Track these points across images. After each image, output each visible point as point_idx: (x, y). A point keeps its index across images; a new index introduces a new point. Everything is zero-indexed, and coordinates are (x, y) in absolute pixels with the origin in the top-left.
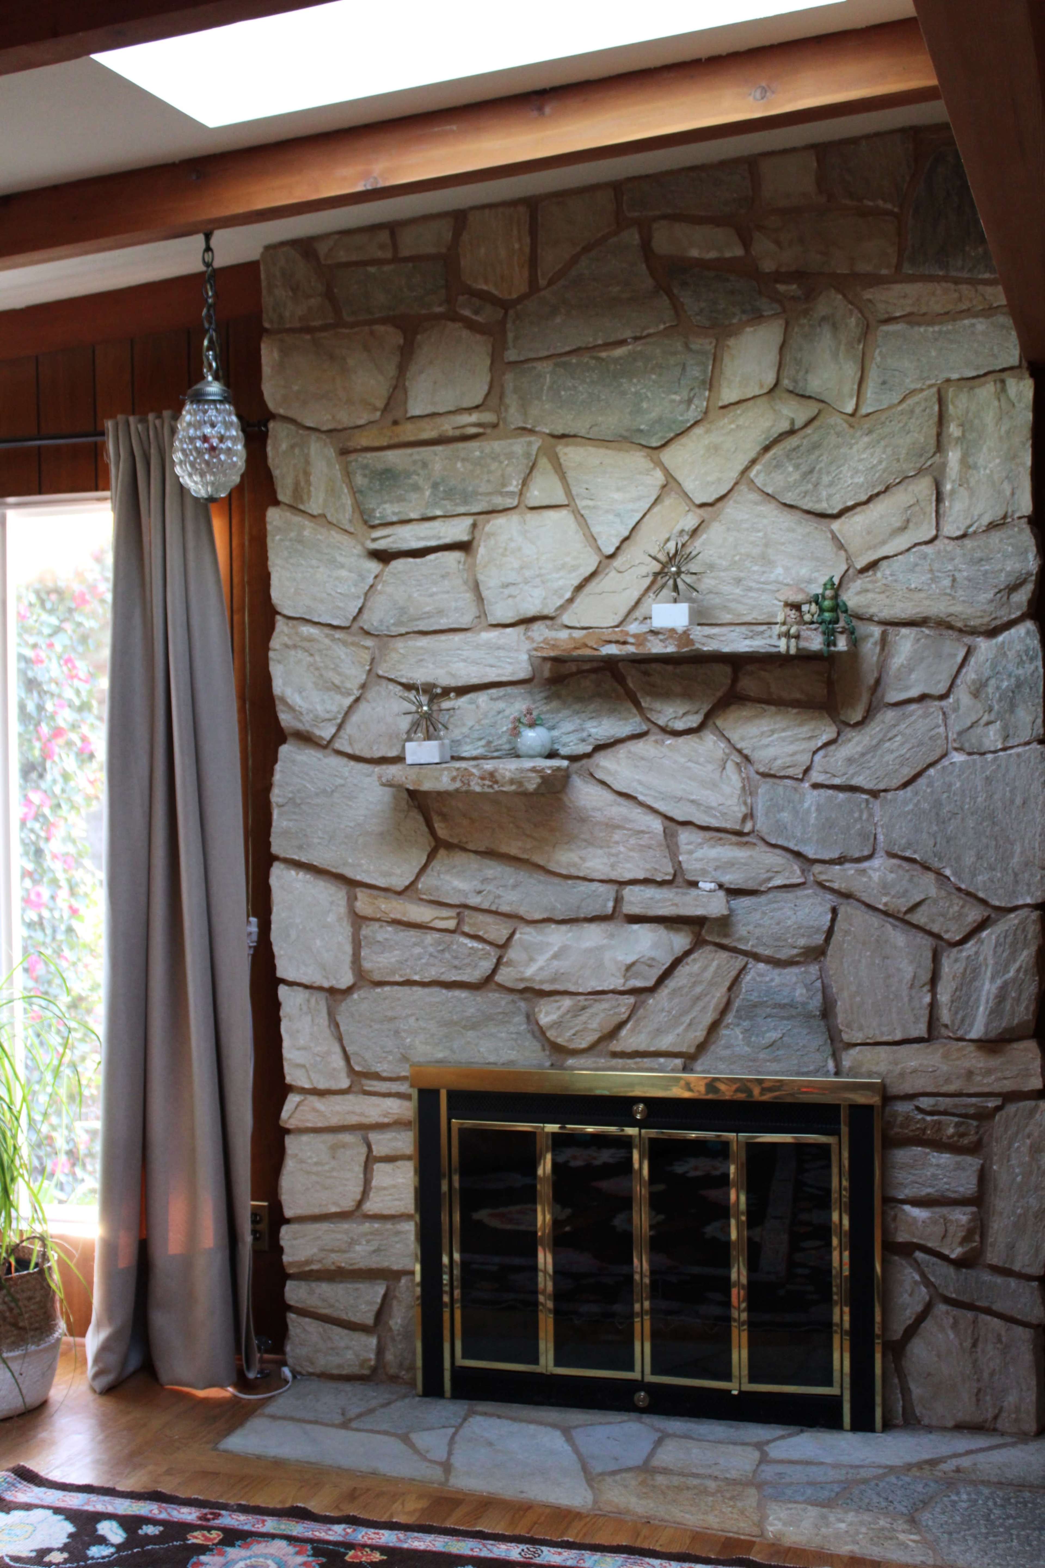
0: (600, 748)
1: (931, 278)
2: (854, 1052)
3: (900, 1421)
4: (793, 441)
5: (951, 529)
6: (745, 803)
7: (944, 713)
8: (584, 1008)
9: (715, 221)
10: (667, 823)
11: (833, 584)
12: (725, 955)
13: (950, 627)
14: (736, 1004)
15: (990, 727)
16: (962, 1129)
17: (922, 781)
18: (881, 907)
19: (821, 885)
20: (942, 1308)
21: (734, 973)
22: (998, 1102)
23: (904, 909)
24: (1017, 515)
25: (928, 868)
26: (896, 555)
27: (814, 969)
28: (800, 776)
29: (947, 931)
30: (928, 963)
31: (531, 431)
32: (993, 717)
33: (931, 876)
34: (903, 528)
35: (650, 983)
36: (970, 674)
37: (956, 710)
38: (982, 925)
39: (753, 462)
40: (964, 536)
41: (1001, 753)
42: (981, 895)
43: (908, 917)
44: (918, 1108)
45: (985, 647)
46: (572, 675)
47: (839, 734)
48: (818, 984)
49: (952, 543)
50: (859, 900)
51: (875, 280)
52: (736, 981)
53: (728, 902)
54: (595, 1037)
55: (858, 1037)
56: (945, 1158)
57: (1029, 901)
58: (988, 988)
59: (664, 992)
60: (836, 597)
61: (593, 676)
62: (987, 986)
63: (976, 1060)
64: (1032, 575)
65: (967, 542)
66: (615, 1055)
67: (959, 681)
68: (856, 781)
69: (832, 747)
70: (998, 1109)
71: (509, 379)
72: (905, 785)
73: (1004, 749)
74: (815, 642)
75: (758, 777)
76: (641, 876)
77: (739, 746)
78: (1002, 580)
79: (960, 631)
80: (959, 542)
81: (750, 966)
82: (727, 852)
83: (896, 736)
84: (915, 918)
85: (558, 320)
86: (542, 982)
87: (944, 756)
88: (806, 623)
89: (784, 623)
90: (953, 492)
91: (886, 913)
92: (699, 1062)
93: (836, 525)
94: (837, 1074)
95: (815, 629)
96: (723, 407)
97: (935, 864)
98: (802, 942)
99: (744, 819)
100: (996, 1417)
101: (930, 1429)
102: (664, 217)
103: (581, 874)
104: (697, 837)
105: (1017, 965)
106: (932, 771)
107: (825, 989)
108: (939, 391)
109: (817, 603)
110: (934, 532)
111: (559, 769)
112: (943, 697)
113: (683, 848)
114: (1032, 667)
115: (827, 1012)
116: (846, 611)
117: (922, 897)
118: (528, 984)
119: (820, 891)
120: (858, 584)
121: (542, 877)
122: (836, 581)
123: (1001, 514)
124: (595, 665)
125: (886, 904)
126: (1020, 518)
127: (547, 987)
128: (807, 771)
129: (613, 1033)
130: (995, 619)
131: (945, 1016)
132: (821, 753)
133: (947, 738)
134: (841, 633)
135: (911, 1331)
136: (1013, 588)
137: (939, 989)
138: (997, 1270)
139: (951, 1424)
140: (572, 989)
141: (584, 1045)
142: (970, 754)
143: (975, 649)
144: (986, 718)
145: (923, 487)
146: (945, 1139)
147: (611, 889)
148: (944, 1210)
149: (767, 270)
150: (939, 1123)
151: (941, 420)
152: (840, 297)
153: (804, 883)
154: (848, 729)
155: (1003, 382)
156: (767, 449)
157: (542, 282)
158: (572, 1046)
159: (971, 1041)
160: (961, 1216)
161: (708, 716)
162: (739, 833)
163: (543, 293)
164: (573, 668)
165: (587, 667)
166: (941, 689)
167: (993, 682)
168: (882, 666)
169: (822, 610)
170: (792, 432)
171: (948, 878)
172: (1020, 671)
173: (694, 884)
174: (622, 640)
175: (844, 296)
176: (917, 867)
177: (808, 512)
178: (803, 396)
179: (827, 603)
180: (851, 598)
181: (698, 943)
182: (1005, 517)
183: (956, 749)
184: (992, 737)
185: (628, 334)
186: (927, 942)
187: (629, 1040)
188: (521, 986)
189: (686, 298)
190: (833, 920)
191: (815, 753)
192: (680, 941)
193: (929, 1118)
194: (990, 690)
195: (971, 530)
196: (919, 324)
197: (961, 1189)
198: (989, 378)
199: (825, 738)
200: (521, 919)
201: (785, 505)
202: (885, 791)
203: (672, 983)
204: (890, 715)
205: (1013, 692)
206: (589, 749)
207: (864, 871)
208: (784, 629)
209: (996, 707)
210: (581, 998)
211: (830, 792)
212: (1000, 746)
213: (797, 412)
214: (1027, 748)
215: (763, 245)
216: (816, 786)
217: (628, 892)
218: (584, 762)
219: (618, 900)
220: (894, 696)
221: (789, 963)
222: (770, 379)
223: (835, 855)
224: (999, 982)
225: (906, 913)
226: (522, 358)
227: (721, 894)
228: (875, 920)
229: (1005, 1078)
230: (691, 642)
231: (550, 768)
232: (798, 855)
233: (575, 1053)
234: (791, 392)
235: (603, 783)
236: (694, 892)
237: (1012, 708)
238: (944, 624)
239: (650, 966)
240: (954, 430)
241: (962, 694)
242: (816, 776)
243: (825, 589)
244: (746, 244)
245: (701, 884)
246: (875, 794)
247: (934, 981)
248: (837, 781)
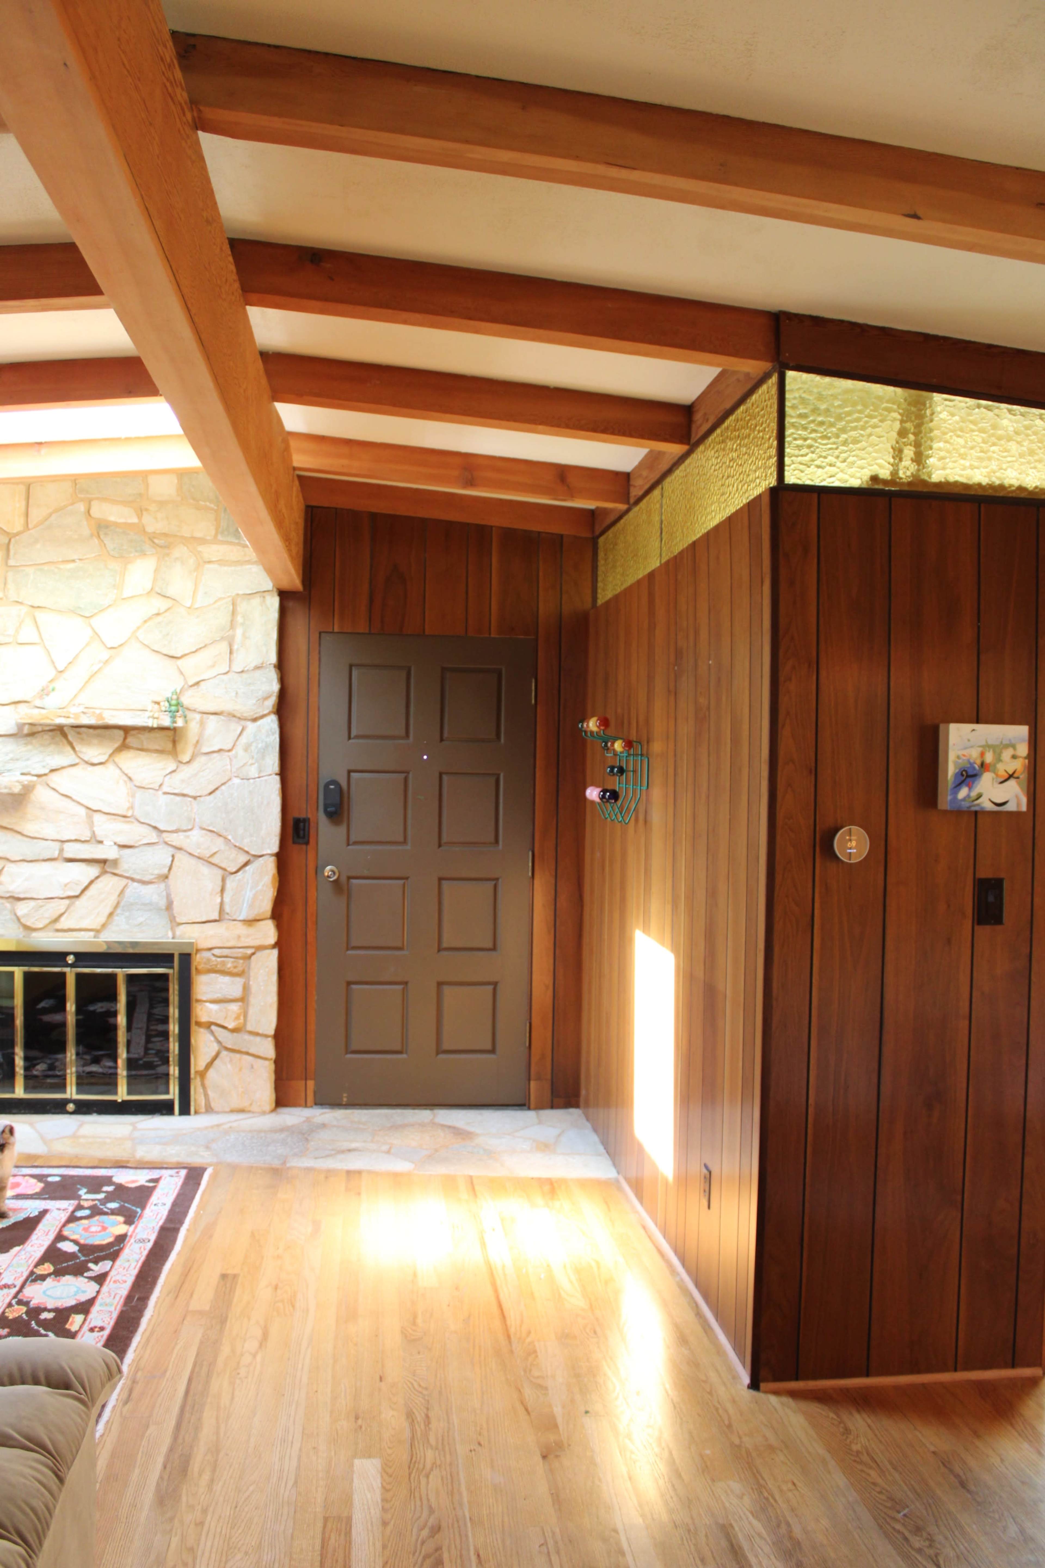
0: (52, 771)
1: (230, 543)
2: (182, 927)
3: (203, 1110)
4: (160, 619)
5: (237, 667)
6: (129, 802)
7: (230, 759)
8: (41, 907)
9: (125, 503)
10: (88, 811)
11: (176, 693)
12: (116, 878)
13: (234, 716)
14: (122, 904)
15: (253, 766)
16: (235, 964)
17: (218, 792)
18: (196, 854)
19: (166, 843)
20: (224, 1053)
21: (121, 888)
22: (252, 951)
23: (208, 856)
24: (268, 663)
25: (220, 836)
26: (208, 679)
27: (162, 886)
28: (157, 788)
29: (229, 867)
30: (220, 883)
31: (21, 603)
32: (253, 761)
33: (221, 839)
34: (213, 666)
35: (77, 893)
36: (243, 740)
37: (236, 757)
38: (246, 864)
39: (138, 628)
40: (242, 672)
41: (257, 779)
42: (246, 849)
43: (210, 860)
44: (214, 955)
45: (251, 727)
46: (38, 732)
47: (177, 767)
48: (164, 893)
49: (237, 675)
50: (186, 851)
51: (202, 541)
52: (122, 892)
53: (119, 851)
54: (47, 921)
55: (184, 920)
56: (227, 979)
57: (269, 852)
58: (249, 894)
59: (84, 898)
60: (178, 699)
61: (50, 733)
62: (248, 892)
63: (242, 929)
64: (274, 693)
65: (244, 675)
66: (58, 930)
67: (238, 743)
68: (185, 792)
69: (174, 774)
70: (253, 954)
71: (10, 575)
72: (210, 793)
73: (259, 777)
74: (166, 722)
75: (135, 788)
76: (73, 838)
77: (126, 772)
78: (260, 694)
79: (239, 718)
80: (241, 674)
81: (129, 884)
82: (120, 826)
83: (206, 769)
84: (214, 860)
85: (38, 546)
86: (19, 893)
87: (230, 779)
88: (162, 711)
89: (151, 711)
90: (238, 649)
91: (199, 858)
92: (102, 933)
93: (179, 662)
94: (173, 938)
95: (167, 715)
96: (123, 599)
97: (224, 833)
98: (156, 872)
99: (128, 809)
100: (251, 1104)
101: (217, 1113)
102: (97, 499)
103: (41, 836)
104: (104, 818)
105: (263, 883)
106: (223, 787)
107: (168, 896)
108: (233, 600)
109: (168, 701)
110: (228, 669)
111: (31, 781)
112: (229, 751)
113: (96, 823)
114: (273, 738)
115: (169, 906)
116: (182, 706)
117: (217, 850)
118: (11, 894)
119: (166, 847)
120: (191, 692)
121: (19, 837)
122: (178, 691)
123: (260, 661)
124: (51, 728)
125: (199, 853)
126: (270, 664)
127: (22, 896)
128: (161, 785)
129: (56, 920)
130: (256, 713)
131: (227, 908)
132: (169, 776)
133: (231, 771)
134: (180, 717)
135: (209, 1065)
136: (266, 698)
137: (225, 896)
138: (251, 1033)
139: (228, 1109)
140: (35, 896)
141: (41, 926)
142: (243, 779)
143: (246, 727)
144: (250, 762)
145: (224, 647)
146: (226, 970)
147: (57, 845)
148: (226, 1005)
149: (150, 531)
150: (223, 961)
151: (234, 613)
152: (186, 548)
153: (157, 843)
154: (182, 765)
155: (264, 597)
156: (145, 621)
157: (30, 526)
158: (34, 926)
159: (240, 921)
160: (234, 1007)
161: (111, 755)
162: (125, 817)
163: (31, 531)
164: (40, 729)
165: (47, 728)
166: (229, 747)
167: (254, 744)
168: (201, 735)
169: (170, 705)
170: (158, 614)
171: (230, 840)
172: (268, 740)
173: (101, 842)
174: (67, 715)
175: (188, 548)
176: (215, 835)
177: (166, 655)
178: (165, 596)
179: (174, 702)
180: (186, 700)
181: (104, 872)
182: (262, 664)
183: (236, 777)
184: (253, 772)
185: (75, 557)
186: (220, 872)
187: (64, 923)
188: (8, 895)
189: (107, 541)
190: (173, 861)
191: (165, 776)
192: (93, 871)
193: (219, 959)
194: (253, 748)
195: (246, 669)
196: (225, 565)
197: (234, 994)
198: (257, 595)
199: (170, 769)
200: (8, 860)
201: (154, 651)
202: (200, 796)
203: (88, 893)
204: (203, 759)
205: (264, 749)
206: (47, 771)
207: (188, 837)
208: (151, 714)
209: (255, 756)
210: (40, 901)
211: (172, 796)
212: (257, 776)
213: (160, 604)
214: (270, 777)
215: (147, 519)
216: (165, 793)
217: (67, 846)
218: (44, 778)
219: (61, 850)
220: (205, 750)
221: (150, 883)
222: (148, 587)
223: (174, 828)
224: (254, 891)
225: (209, 857)
226: (18, 565)
227: (116, 847)
228: (193, 861)
229: (256, 939)
230: (104, 719)
231: (26, 781)
232: (155, 828)
233: (35, 930)
234: (159, 594)
235: (54, 789)
236: (100, 846)
237: (263, 757)
238: (232, 715)
239: (77, 884)
240: (239, 619)
241: (239, 750)
242: (165, 789)
243: (173, 695)
244: (140, 517)
245: (104, 842)
246: (195, 798)
247: (223, 890)
248: (176, 791)
